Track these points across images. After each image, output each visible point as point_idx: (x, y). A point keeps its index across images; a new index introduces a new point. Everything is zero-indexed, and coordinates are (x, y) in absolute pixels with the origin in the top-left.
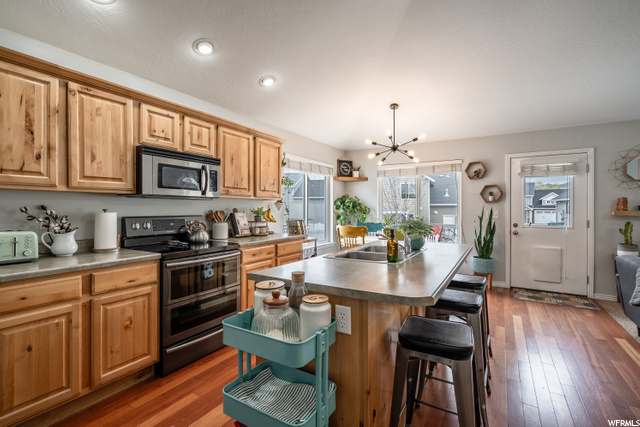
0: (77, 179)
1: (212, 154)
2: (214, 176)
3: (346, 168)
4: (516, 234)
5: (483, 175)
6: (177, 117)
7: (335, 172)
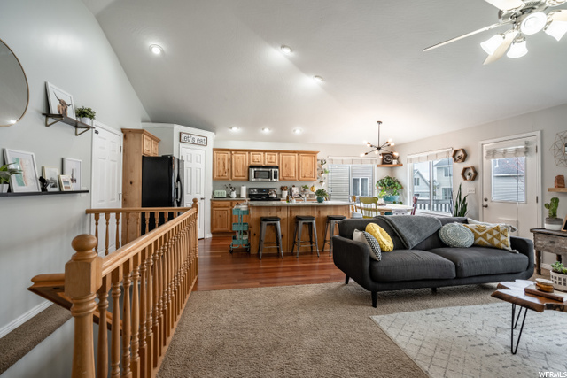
0: (234, 177)
2: (275, 173)
3: (388, 159)
4: (486, 207)
5: (464, 158)
6: (262, 154)
7: (379, 162)
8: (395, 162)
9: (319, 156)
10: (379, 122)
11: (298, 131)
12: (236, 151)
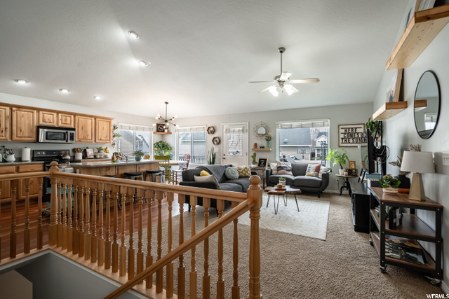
0: (15, 137)
1: (72, 126)
2: (72, 135)
3: (160, 128)
4: (225, 158)
5: (213, 132)
6: (55, 114)
7: (155, 130)
8: (166, 131)
9: (113, 122)
10: (167, 103)
11: (98, 98)
12: (19, 107)
